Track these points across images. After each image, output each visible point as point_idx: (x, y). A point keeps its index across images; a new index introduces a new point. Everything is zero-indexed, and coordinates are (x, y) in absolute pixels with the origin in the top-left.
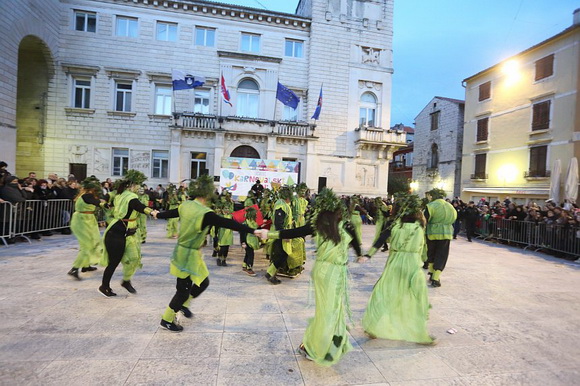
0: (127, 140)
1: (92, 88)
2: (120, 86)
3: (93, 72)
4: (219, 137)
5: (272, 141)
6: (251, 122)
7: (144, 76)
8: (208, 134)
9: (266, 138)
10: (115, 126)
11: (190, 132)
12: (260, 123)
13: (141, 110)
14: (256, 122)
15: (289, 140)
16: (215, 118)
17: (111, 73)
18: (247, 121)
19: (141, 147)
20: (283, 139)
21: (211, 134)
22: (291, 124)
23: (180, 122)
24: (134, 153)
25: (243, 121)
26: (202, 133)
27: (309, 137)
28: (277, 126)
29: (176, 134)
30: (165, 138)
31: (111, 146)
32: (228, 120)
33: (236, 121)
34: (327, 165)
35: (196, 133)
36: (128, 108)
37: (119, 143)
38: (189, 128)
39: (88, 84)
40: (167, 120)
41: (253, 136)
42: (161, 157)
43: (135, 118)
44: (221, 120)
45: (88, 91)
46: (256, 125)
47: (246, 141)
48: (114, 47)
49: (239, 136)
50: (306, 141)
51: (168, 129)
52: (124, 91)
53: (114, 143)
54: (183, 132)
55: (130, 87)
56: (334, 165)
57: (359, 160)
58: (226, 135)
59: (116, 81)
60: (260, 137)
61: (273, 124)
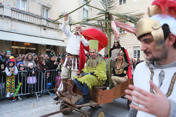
7: (146, 14)
31: (132, 46)
37: (136, 45)
53: (134, 45)
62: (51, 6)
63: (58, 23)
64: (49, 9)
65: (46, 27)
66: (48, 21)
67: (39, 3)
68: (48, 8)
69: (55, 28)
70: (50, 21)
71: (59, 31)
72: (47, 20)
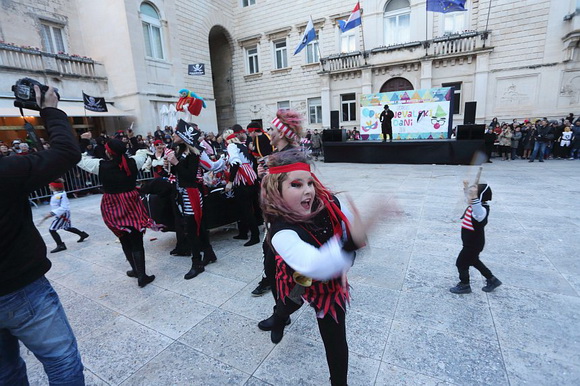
0: (288, 94)
1: (259, 54)
2: (278, 46)
3: (256, 39)
4: (366, 75)
5: (427, 66)
6: (399, 49)
7: (294, 29)
8: (355, 73)
9: (419, 64)
10: (278, 83)
11: (337, 75)
12: (411, 47)
13: (296, 63)
14: (406, 48)
15: (449, 60)
16: (360, 54)
17: (270, 35)
18: (394, 49)
19: (299, 98)
20: (441, 61)
21: (357, 73)
22: (452, 39)
23: (327, 67)
24: (294, 104)
25: (390, 50)
26: (349, 73)
27: (480, 49)
28: (433, 46)
29: (326, 79)
30: (316, 85)
31: (276, 101)
32: (374, 53)
33: (383, 52)
34: (509, 83)
35: (343, 74)
36: (286, 65)
37: (282, 97)
38: (335, 70)
39: (255, 51)
40: (317, 68)
41: (404, 65)
42: (315, 104)
43: (292, 72)
44: (366, 55)
45: (256, 57)
46: (407, 51)
47: (396, 73)
48: (269, 11)
49: (387, 68)
50: (474, 57)
51: (318, 76)
52: (281, 49)
53: (278, 98)
54: (331, 76)
55: (284, 45)
56: (521, 81)
57: (569, 66)
58: (373, 71)
59: (274, 42)
60: (412, 65)
61: (427, 45)
62: (66, 18)
63: (90, 64)
64: (62, 25)
65: (58, 74)
66: (62, 60)
67: (29, 14)
68: (57, 23)
69: (84, 74)
70: (67, 60)
71: (96, 82)
72: (57, 58)
